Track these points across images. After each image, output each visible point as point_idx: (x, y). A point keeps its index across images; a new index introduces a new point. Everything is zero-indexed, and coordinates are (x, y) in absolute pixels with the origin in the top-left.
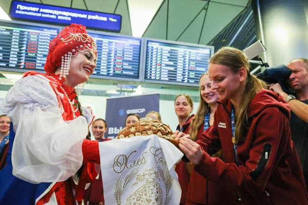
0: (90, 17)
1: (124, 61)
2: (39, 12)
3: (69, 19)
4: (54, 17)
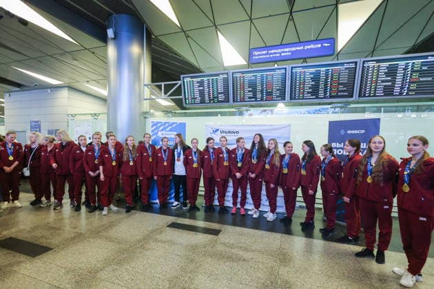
0: (306, 47)
1: (339, 84)
2: (267, 54)
3: (290, 54)
4: (279, 55)
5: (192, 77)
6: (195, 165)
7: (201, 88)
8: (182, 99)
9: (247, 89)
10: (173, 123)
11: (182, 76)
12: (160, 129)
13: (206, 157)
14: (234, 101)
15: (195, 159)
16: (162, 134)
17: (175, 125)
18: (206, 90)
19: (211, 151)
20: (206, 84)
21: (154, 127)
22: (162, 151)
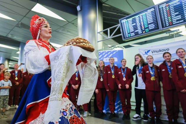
5: (127, 18)
6: (152, 78)
7: (135, 24)
8: (121, 36)
9: (173, 14)
10: (114, 51)
11: (119, 20)
12: (105, 56)
13: (163, 70)
14: (163, 27)
15: (152, 73)
16: (106, 60)
17: (115, 52)
18: (138, 24)
19: (169, 64)
20: (137, 21)
21: (101, 56)
22: (122, 70)
